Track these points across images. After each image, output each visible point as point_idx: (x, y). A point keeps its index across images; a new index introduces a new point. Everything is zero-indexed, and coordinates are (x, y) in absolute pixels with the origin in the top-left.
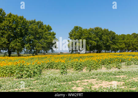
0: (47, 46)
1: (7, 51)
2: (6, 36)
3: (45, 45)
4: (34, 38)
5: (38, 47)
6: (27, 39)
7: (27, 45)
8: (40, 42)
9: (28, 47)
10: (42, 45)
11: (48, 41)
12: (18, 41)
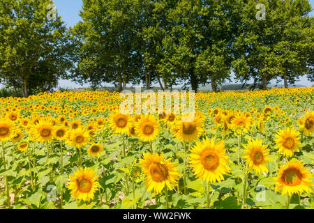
0: (300, 59)
1: (187, 81)
2: (184, 40)
3: (293, 57)
4: (259, 40)
5: (273, 65)
6: (237, 44)
7: (239, 62)
8: (275, 49)
9: (241, 65)
10: (283, 57)
11: (304, 46)
12: (217, 51)
